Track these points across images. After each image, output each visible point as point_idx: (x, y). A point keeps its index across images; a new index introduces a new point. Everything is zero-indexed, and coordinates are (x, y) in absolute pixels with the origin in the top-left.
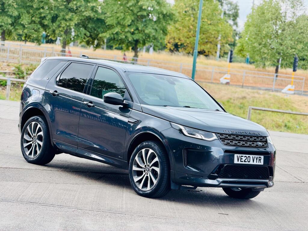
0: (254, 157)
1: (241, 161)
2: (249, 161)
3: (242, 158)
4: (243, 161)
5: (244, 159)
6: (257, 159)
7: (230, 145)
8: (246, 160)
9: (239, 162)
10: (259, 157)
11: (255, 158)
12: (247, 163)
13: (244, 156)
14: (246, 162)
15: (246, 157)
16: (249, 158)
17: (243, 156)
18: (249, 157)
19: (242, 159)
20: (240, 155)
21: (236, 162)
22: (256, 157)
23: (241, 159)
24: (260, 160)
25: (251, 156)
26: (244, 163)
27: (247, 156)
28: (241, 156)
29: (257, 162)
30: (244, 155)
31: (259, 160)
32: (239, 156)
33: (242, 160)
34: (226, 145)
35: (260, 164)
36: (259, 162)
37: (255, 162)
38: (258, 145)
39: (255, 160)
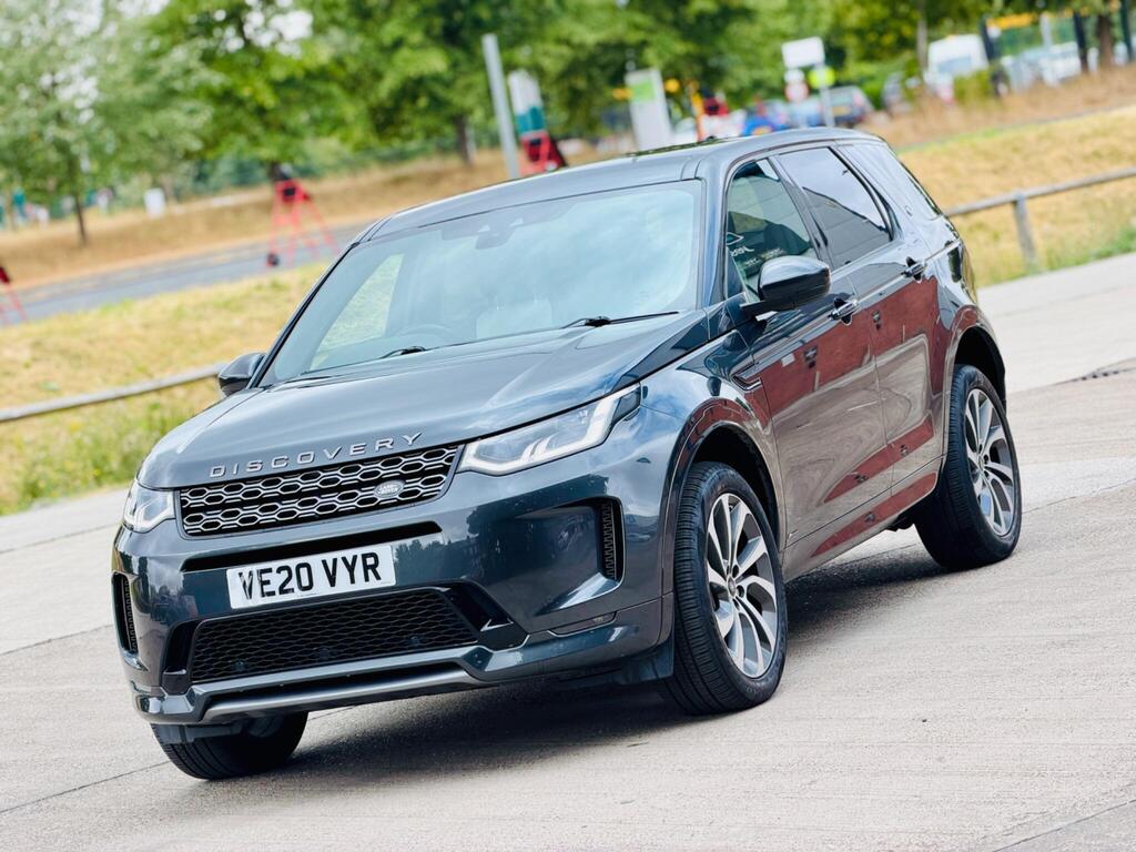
0: (335, 561)
1: (263, 594)
2: (305, 583)
3: (265, 577)
4: (273, 593)
5: (276, 580)
6: (351, 569)
7: (221, 531)
8: (293, 584)
9: (258, 600)
10: (365, 557)
11: (340, 564)
12: (298, 595)
13: (274, 570)
14: (292, 590)
15: (285, 574)
16: (304, 571)
17: (270, 570)
18: (307, 565)
19: (268, 582)
20: (255, 568)
21: (238, 600)
22: (344, 559)
23: (264, 583)
24: (374, 567)
25: (315, 561)
26: (279, 598)
27: (292, 563)
28: (261, 572)
29: (353, 581)
30: (275, 565)
31: (366, 567)
32: (251, 573)
33: (267, 588)
34: (203, 533)
35: (373, 584)
36: (367, 579)
37: (344, 585)
38: (375, 500)
39: (342, 571)
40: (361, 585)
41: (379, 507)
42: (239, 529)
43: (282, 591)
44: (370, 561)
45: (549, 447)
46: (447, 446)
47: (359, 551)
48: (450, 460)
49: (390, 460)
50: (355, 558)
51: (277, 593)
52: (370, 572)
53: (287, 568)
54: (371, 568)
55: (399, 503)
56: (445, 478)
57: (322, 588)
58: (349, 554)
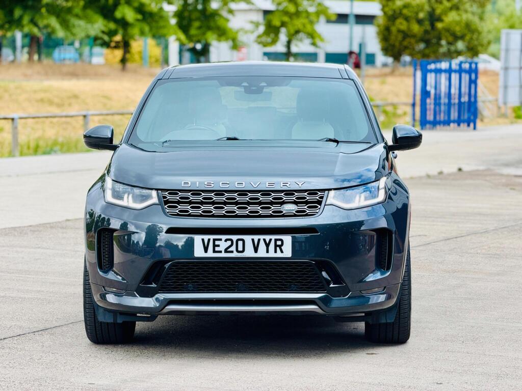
0: (259, 240)
1: (214, 251)
2: (240, 249)
3: (217, 243)
4: (220, 252)
5: (223, 245)
6: (267, 245)
7: (190, 215)
8: (233, 248)
9: (210, 254)
10: (276, 240)
11: (262, 242)
12: (235, 254)
13: (223, 240)
14: (232, 252)
15: (229, 243)
16: (240, 243)
17: (220, 240)
18: (243, 240)
19: (218, 246)
20: (212, 237)
21: (199, 252)
22: (264, 240)
23: (215, 246)
24: (280, 246)
25: (248, 238)
26: (223, 255)
27: (235, 238)
28: (214, 240)
29: (267, 252)
30: (224, 237)
31: (276, 246)
32: (209, 240)
33: (217, 249)
34: (178, 215)
35: (279, 254)
36: (276, 252)
37: (262, 253)
38: (282, 212)
39: (262, 246)
40: (272, 254)
41: (283, 216)
42: (201, 216)
43: (226, 251)
44: (279, 243)
46: (319, 190)
47: (274, 237)
48: (321, 198)
49: (289, 193)
50: (270, 240)
51: (223, 251)
52: (278, 248)
53: (231, 240)
54: (279, 246)
55: (295, 216)
56: (319, 207)
57: (249, 253)
58: (267, 238)
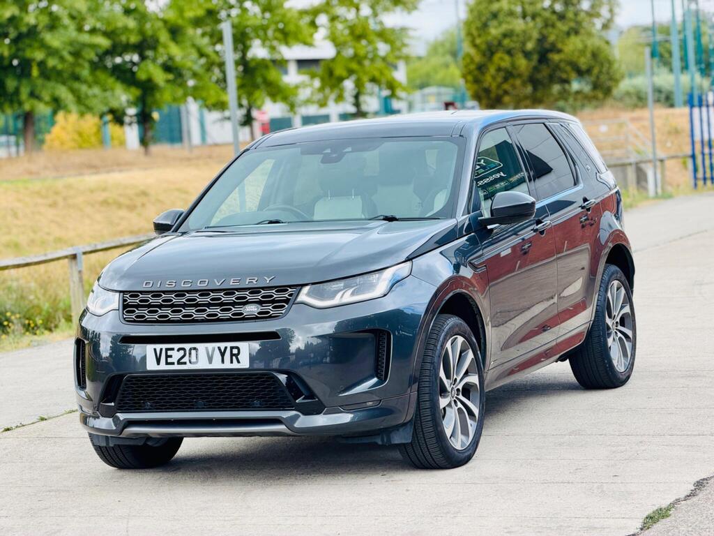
0: (213, 349)
1: (167, 363)
2: (193, 359)
3: (170, 353)
4: (173, 363)
5: (176, 355)
6: (223, 354)
7: (146, 321)
8: (186, 359)
9: (163, 366)
10: (232, 348)
11: (217, 352)
12: (188, 366)
13: (176, 349)
14: (185, 363)
15: (182, 353)
16: (193, 352)
17: (173, 349)
18: (196, 349)
19: (171, 356)
20: (164, 346)
21: (151, 365)
22: (219, 348)
23: (167, 357)
24: (237, 355)
25: (201, 347)
26: (176, 367)
27: (187, 346)
28: (167, 350)
29: (223, 361)
30: (176, 346)
31: (232, 355)
32: (161, 349)
33: (170, 360)
34: (134, 321)
35: (235, 365)
36: (232, 362)
37: (217, 364)
38: (242, 314)
39: (217, 356)
40: (227, 365)
41: (244, 319)
42: (157, 321)
43: (179, 363)
44: (235, 351)
45: (353, 294)
46: (290, 286)
47: (229, 345)
48: (291, 295)
49: (255, 291)
50: (226, 348)
51: (176, 363)
52: (234, 358)
53: (184, 349)
54: (235, 356)
55: (257, 318)
56: (287, 306)
57: (203, 364)
58: (222, 345)
